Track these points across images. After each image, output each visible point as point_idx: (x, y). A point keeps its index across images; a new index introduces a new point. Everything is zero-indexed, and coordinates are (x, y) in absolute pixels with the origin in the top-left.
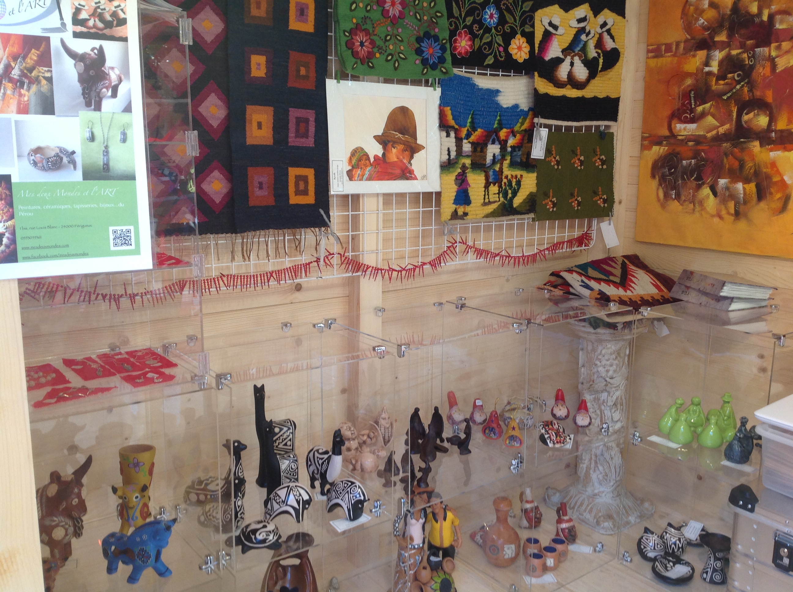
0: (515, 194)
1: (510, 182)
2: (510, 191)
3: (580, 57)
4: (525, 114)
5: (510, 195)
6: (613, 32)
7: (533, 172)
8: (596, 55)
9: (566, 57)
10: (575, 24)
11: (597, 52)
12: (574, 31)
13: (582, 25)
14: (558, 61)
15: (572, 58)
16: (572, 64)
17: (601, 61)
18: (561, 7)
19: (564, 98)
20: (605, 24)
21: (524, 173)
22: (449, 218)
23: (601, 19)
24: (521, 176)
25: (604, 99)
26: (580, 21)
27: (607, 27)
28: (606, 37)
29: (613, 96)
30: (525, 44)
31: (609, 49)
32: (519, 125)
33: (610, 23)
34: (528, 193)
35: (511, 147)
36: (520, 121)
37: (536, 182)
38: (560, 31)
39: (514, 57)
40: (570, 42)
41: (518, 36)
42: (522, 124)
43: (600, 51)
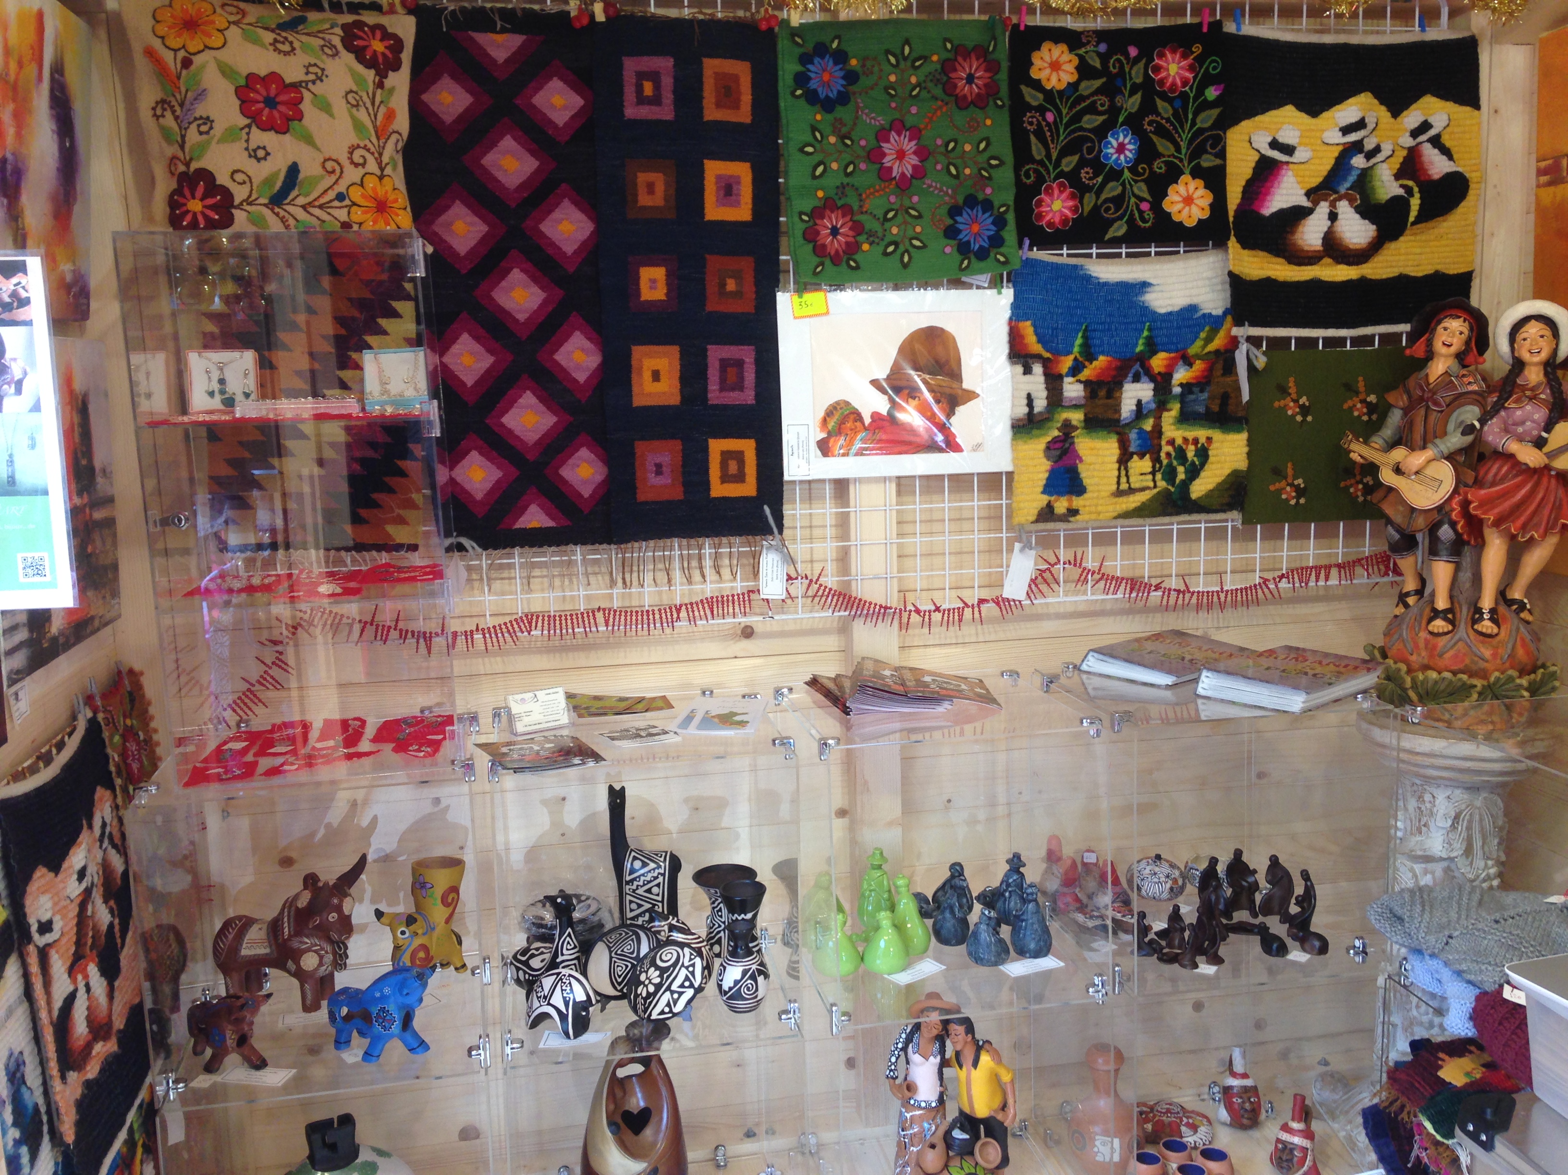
0: (1194, 472)
1: (1181, 454)
2: (1181, 469)
3: (1351, 201)
4: (1215, 323)
5: (1181, 475)
6: (1446, 140)
7: (1239, 431)
8: (1401, 192)
9: (1316, 203)
10: (1336, 137)
11: (1402, 186)
12: (1336, 152)
13: (1353, 137)
14: (1297, 214)
15: (1333, 205)
16: (1333, 217)
17: (1415, 203)
18: (1300, 108)
19: (1316, 284)
20: (1425, 126)
21: (1217, 435)
22: (1033, 518)
23: (1412, 118)
24: (1209, 439)
25: (1427, 277)
26: (1346, 130)
27: (1432, 132)
28: (1430, 154)
29: (1454, 269)
30: (1202, 191)
31: (1436, 177)
32: (1199, 343)
33: (1438, 123)
34: (1227, 471)
35: (1181, 385)
36: (1203, 335)
37: (1246, 449)
38: (1300, 155)
39: (1176, 218)
40: (1325, 173)
41: (1186, 178)
42: (1209, 340)
43: (1410, 183)
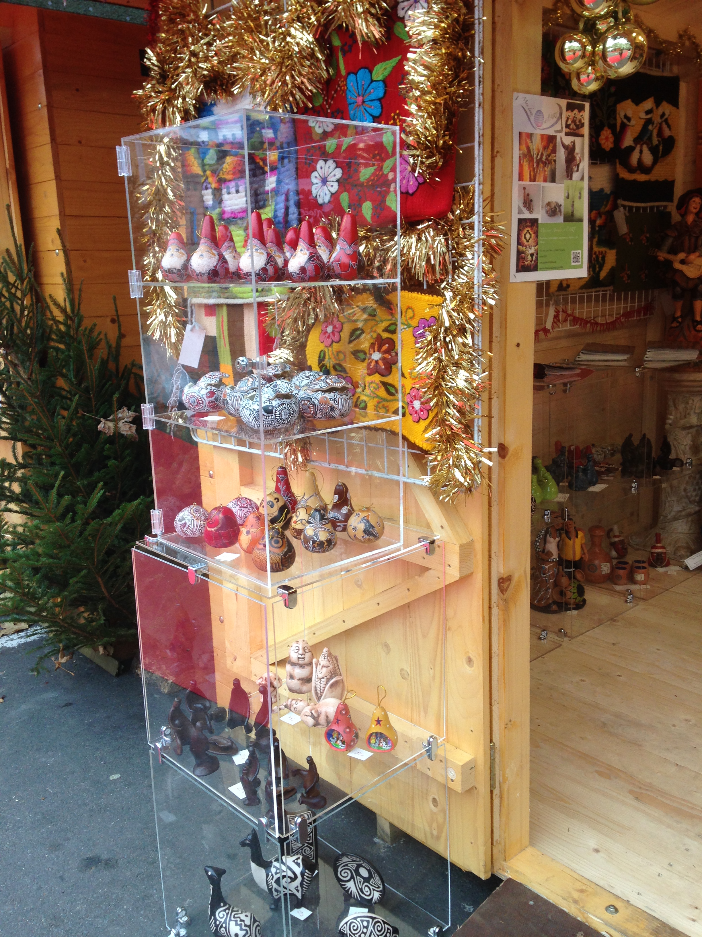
0: (601, 268)
1: (597, 257)
2: (597, 266)
3: (647, 145)
4: (608, 197)
5: (597, 269)
6: (670, 122)
7: (613, 249)
8: (658, 143)
9: (636, 145)
10: (643, 116)
11: (658, 140)
12: (642, 122)
13: (649, 116)
15: (641, 147)
16: (641, 152)
17: (661, 148)
18: (633, 101)
19: (635, 181)
20: (663, 115)
22: (556, 289)
23: (660, 111)
24: (606, 252)
25: (663, 182)
26: (648, 112)
27: (665, 117)
28: (665, 127)
29: (670, 179)
30: (611, 135)
31: (666, 137)
32: (603, 207)
33: (667, 113)
34: (610, 267)
35: (599, 226)
36: (605, 203)
37: (615, 257)
38: (633, 122)
39: (604, 147)
40: (639, 132)
41: (606, 128)
42: (606, 206)
43: (660, 139)
